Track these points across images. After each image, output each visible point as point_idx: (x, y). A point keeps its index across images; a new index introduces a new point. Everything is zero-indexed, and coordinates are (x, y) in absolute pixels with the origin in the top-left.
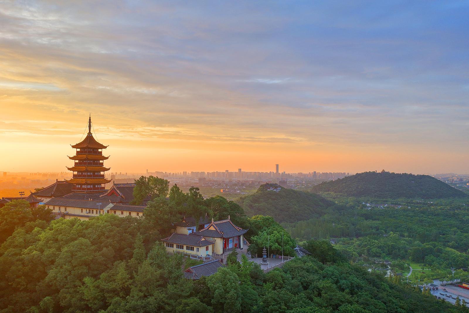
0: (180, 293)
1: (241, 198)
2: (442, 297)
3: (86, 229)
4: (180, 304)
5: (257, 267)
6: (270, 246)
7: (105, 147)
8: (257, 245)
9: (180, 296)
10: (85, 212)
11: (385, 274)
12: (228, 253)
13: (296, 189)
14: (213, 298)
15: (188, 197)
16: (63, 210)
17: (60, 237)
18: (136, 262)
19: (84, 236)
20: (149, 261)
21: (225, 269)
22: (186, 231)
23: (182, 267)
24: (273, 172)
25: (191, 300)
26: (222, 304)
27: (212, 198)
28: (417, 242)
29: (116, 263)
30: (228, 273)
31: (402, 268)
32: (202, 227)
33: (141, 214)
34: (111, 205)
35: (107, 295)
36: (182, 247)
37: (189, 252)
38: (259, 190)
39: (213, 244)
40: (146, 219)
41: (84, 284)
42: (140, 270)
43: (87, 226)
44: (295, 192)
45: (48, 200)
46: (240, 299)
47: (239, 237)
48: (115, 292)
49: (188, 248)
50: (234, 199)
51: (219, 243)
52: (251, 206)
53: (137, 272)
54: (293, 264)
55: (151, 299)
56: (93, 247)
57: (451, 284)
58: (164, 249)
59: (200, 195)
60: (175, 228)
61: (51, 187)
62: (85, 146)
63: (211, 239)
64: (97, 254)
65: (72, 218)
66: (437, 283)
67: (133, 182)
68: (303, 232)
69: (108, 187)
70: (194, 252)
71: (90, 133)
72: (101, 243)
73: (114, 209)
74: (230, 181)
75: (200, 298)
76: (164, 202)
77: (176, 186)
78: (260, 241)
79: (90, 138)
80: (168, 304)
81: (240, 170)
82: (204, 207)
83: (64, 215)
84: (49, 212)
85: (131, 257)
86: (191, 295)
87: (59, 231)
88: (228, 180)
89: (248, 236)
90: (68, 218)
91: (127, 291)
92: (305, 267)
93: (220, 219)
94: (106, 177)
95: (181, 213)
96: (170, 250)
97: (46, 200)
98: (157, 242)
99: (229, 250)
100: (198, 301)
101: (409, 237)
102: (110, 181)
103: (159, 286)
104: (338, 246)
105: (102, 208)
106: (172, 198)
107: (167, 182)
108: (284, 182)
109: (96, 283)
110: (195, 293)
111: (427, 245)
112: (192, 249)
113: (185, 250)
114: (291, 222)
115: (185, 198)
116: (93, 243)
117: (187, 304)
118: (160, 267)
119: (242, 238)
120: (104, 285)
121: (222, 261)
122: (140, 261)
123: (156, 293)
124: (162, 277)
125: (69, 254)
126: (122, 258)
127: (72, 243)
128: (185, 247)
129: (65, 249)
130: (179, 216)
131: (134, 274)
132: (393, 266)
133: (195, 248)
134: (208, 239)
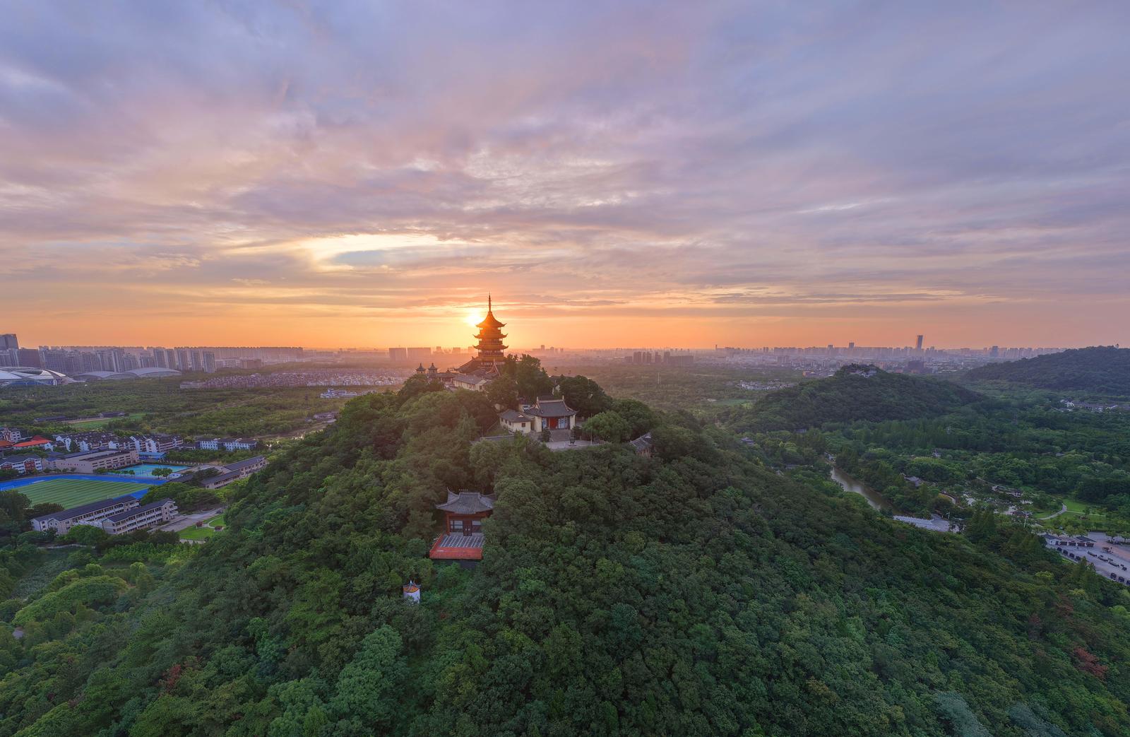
2: (1090, 559)
7: (503, 325)
24: (911, 348)
39: (531, 421)
47: (568, 418)
49: (509, 423)
51: (538, 421)
62: (487, 325)
63: (529, 417)
66: (1098, 537)
79: (490, 317)
119: (573, 419)
133: (512, 424)
134: (526, 416)
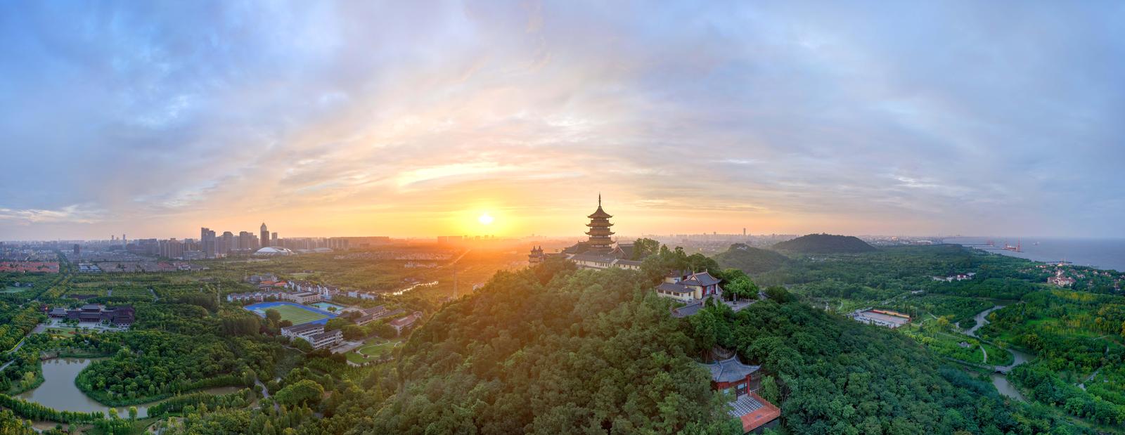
0: (669, 328)
1: (716, 255)
2: (861, 320)
3: (600, 277)
4: (669, 336)
5: (729, 308)
6: (740, 292)
7: (611, 217)
8: (729, 291)
9: (669, 330)
10: (598, 265)
11: (825, 309)
12: (706, 298)
13: (759, 247)
14: (695, 332)
15: (675, 255)
16: (583, 263)
17: (582, 282)
18: (636, 303)
19: (598, 282)
20: (645, 303)
21: (704, 310)
22: (673, 281)
23: (670, 308)
25: (677, 334)
26: (702, 337)
27: (693, 255)
28: (846, 284)
29: (620, 304)
30: (707, 313)
31: (836, 303)
32: (685, 278)
33: (638, 267)
34: (616, 260)
35: (616, 326)
36: (670, 293)
37: (676, 297)
38: (730, 248)
39: (694, 290)
40: (643, 271)
41: (599, 317)
42: (639, 310)
43: (599, 275)
44: (758, 250)
45: (573, 255)
46: (715, 333)
47: (715, 285)
48: (621, 324)
49: (674, 294)
50: (710, 256)
51: (699, 290)
52: (724, 261)
53: (636, 311)
54: (757, 306)
55: (647, 332)
56: (604, 291)
57: (867, 311)
58: (656, 294)
59: (684, 253)
60: (664, 278)
61: (574, 247)
62: (597, 216)
63: (692, 287)
64: (607, 296)
65: (590, 269)
66: (858, 311)
67: (632, 243)
68: (765, 280)
69: (614, 246)
70: (679, 297)
71: (600, 206)
72: (610, 288)
73: (619, 263)
74: (707, 242)
75: (684, 333)
76: (656, 258)
77: (664, 246)
78: (731, 288)
79: (600, 210)
80: (660, 336)
81: (715, 233)
82: (687, 263)
83: (584, 267)
84: (574, 264)
85: (632, 299)
86: (678, 330)
87: (581, 278)
88: (705, 241)
89: (722, 284)
90: (586, 269)
91: (629, 325)
92: (766, 307)
93: (700, 272)
94: (612, 239)
95: (669, 267)
96: (660, 295)
97: (572, 256)
98: (651, 289)
99: (707, 295)
100: (683, 334)
101: (841, 280)
102: (615, 242)
103: (653, 322)
104: (791, 291)
105: (610, 262)
106: (662, 255)
107: (657, 243)
108: (750, 242)
109: (607, 318)
110: (680, 328)
111: (852, 286)
112: (678, 294)
113: (672, 295)
114: (756, 273)
115: (672, 255)
116: (604, 288)
117: (674, 337)
118: (653, 308)
119: (717, 286)
120: (613, 319)
121: (701, 304)
122: (639, 303)
123: (651, 327)
124: (655, 315)
125: (589, 295)
126: (625, 300)
127: (590, 287)
128: (672, 293)
129: (585, 291)
130: (667, 269)
131: (634, 312)
132: (830, 303)
133: (680, 294)
134: (690, 287)
